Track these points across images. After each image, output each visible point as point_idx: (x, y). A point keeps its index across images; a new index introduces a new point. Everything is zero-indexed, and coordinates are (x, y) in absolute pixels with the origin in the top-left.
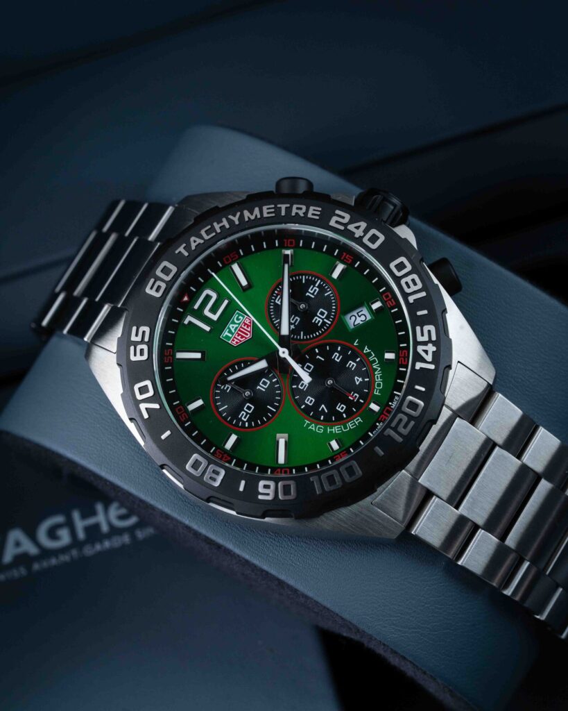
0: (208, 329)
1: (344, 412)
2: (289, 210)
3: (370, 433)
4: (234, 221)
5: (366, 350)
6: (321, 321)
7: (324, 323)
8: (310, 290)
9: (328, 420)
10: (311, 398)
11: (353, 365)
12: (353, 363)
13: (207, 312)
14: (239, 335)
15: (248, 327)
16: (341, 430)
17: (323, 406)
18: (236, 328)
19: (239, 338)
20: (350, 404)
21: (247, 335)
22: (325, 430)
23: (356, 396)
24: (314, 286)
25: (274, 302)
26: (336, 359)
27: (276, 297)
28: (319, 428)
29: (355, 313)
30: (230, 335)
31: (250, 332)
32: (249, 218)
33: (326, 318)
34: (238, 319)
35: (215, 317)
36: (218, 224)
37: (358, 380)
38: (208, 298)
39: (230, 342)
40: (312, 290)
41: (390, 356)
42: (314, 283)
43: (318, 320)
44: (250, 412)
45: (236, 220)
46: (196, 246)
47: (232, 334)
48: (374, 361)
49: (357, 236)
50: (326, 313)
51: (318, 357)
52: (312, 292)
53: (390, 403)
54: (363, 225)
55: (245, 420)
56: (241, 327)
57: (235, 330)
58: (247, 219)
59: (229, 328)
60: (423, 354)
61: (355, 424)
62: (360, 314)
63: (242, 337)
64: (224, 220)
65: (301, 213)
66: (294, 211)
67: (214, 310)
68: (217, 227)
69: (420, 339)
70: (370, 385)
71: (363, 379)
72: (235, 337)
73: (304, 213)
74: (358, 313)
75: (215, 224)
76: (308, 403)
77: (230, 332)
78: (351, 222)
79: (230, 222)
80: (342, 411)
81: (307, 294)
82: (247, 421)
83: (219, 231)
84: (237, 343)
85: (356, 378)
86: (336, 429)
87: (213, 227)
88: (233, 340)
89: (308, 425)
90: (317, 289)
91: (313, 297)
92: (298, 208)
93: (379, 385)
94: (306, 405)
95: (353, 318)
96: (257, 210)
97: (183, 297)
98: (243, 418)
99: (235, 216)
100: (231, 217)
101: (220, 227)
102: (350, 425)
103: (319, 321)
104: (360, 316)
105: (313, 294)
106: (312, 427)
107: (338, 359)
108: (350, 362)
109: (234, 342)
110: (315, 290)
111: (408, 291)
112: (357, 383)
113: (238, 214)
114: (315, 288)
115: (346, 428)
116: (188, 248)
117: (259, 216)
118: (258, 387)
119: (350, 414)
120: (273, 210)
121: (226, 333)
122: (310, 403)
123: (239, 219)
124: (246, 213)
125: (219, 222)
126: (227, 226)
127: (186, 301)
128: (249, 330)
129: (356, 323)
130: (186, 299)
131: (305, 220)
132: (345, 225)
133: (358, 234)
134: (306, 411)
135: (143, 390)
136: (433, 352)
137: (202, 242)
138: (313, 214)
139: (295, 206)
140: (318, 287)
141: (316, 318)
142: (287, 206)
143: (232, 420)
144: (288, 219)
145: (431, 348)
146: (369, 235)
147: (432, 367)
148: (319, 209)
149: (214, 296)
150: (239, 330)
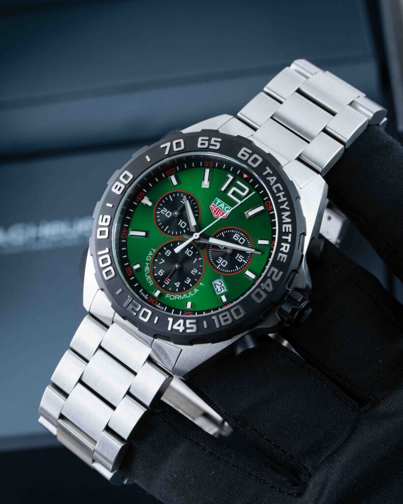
0: (223, 189)
2: (286, 241)
3: (142, 290)
5: (196, 290)
6: (219, 263)
7: (217, 264)
9: (153, 263)
10: (169, 254)
11: (187, 282)
12: (189, 281)
13: (234, 189)
14: (217, 209)
15: (221, 215)
16: (146, 272)
17: (164, 261)
18: (221, 208)
19: (215, 209)
20: (163, 278)
21: (216, 214)
22: (148, 262)
23: (167, 282)
24: (243, 259)
25: (236, 233)
27: (239, 234)
28: (149, 258)
29: (223, 285)
30: (217, 204)
31: (218, 216)
32: (284, 215)
33: (221, 266)
34: (227, 209)
35: (230, 194)
36: (283, 195)
37: (177, 284)
38: (243, 190)
39: (213, 203)
40: (241, 257)
41: (189, 305)
42: (245, 259)
43: (221, 261)
44: (166, 215)
45: (284, 206)
46: (269, 180)
47: (218, 205)
48: (188, 295)
50: (224, 266)
51: (196, 259)
52: (239, 257)
53: (159, 304)
54: (270, 289)
55: (161, 212)
56: (222, 211)
57: (220, 207)
58: (283, 214)
59: (222, 203)
60: (178, 323)
61: (149, 281)
62: (222, 288)
63: (215, 211)
64: (285, 199)
65: (283, 249)
66: (284, 244)
67: (234, 193)
68: (281, 194)
69: (188, 321)
70: (173, 291)
71: (178, 288)
72: (215, 206)
73: (282, 251)
74: (223, 287)
75: (283, 193)
76: (167, 252)
77: (219, 204)
78: (272, 281)
79: (283, 203)
80: (159, 273)
81: (238, 255)
82: (161, 213)
83: (277, 195)
84: (212, 208)
85: (179, 283)
86: (147, 268)
87: (281, 191)
88: (213, 205)
89: (152, 251)
91: (236, 258)
92: (286, 247)
93: (172, 297)
94: (166, 251)
95: (220, 284)
96: (289, 220)
97: (246, 174)
98: (163, 210)
99: (287, 206)
100: (287, 203)
101: (280, 196)
102: (149, 277)
103: (219, 261)
105: (238, 258)
106: (151, 254)
107: (193, 272)
108: (190, 280)
110: (240, 260)
111: (220, 316)
112: (175, 284)
113: (288, 208)
114: (242, 260)
115: (147, 275)
116: (269, 175)
117: (284, 221)
118: (181, 221)
119: (155, 279)
120: (287, 231)
121: (219, 201)
122: (167, 253)
123: (284, 209)
124: (288, 213)
126: (279, 201)
127: (243, 176)
129: (216, 285)
130: (245, 176)
131: (278, 251)
132: (271, 277)
133: (263, 286)
134: (162, 250)
135: (178, 145)
136: (179, 330)
137: (271, 184)
138: (281, 257)
139: (288, 246)
140: (242, 261)
141: (222, 259)
142: (290, 241)
143: (162, 203)
144: (281, 240)
145: (181, 329)
146: (262, 293)
147: (169, 329)
148: (284, 261)
149: (244, 194)
150: (220, 210)
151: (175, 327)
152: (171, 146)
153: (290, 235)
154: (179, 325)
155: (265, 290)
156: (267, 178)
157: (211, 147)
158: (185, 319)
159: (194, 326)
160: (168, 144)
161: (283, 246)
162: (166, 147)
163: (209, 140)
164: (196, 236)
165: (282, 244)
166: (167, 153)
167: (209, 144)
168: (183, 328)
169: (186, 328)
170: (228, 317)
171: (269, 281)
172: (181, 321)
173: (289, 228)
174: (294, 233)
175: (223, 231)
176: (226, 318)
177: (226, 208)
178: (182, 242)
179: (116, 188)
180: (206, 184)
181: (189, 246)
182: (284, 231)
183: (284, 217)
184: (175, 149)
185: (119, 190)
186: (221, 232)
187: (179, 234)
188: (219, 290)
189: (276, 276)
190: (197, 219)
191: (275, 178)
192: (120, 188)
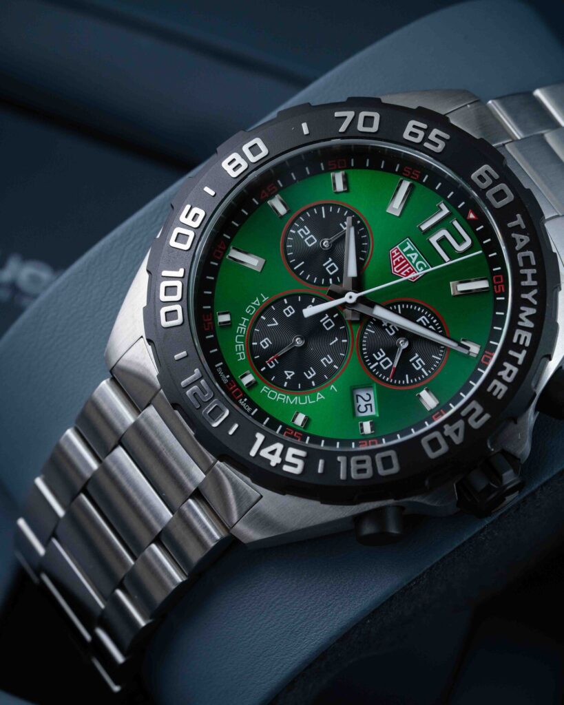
0: (424, 227)
1: (259, 345)
2: (514, 361)
3: (221, 363)
4: (527, 292)
5: (320, 396)
6: (378, 359)
7: (374, 361)
8: (420, 359)
9: (256, 321)
10: (291, 313)
11: (309, 375)
12: (312, 376)
13: (443, 233)
14: (401, 260)
15: (406, 273)
16: (239, 333)
17: (277, 324)
18: (411, 260)
20: (267, 354)
21: (397, 269)
22: (247, 316)
23: (271, 365)
24: (423, 366)
25: (423, 314)
26: (325, 358)
27: (429, 319)
28: (252, 310)
29: (372, 402)
30: (405, 250)
31: (399, 273)
32: (524, 312)
33: (379, 365)
34: (420, 265)
35: (434, 240)
36: (533, 275)
37: (289, 374)
38: (460, 240)
39: (397, 247)
40: (420, 362)
41: (300, 420)
42: (427, 368)
43: (381, 357)
44: (306, 240)
45: (529, 296)
46: (514, 239)
47: (406, 253)
48: (303, 400)
49: (446, 427)
50: (385, 368)
51: (337, 339)
52: (417, 361)
53: (246, 400)
54: (457, 440)
55: (299, 232)
56: (409, 265)
57: (409, 258)
58: (522, 308)
59: (415, 251)
60: (272, 448)
61: (239, 351)
62: (369, 407)
63: (397, 263)
64: (535, 283)
65: (503, 374)
66: (508, 366)
67: (442, 241)
68: (529, 272)
69: (291, 451)
70: (278, 384)
71: (288, 380)
72: (401, 254)
73: (501, 376)
74: (371, 405)
75: (535, 271)
76: (288, 309)
77: (410, 251)
78: (467, 426)
79: (528, 289)
80: (261, 343)
81: (417, 355)
82: (297, 233)
83: (522, 271)
84: (393, 254)
85: (293, 373)
86: (242, 328)
87: (531, 267)
88: (398, 251)
89: (261, 299)
90: (417, 369)
91: (411, 360)
92: (511, 372)
93: (273, 395)
94: (286, 306)
95: (367, 398)
96: (530, 324)
97: (475, 214)
98: (302, 230)
99: (534, 297)
100: (535, 292)
101: (526, 275)
102: (240, 345)
103: (378, 356)
104: (366, 406)
105: (414, 361)
106: (257, 302)
107: (325, 361)
108: (315, 373)
109: (395, 251)
110: (418, 366)
111: (353, 459)
112: (286, 372)
113: (535, 302)
114: (420, 366)
115: (239, 339)
116: (517, 229)
117: (520, 323)
118: (330, 260)
119: (251, 351)
120: (521, 343)
121: (410, 246)
122: (287, 311)
123: (526, 300)
124: (532, 311)
125: (534, 277)
126: (523, 283)
127: (467, 214)
128: (402, 273)
129: (359, 398)
130: (472, 216)
131: (493, 375)
132: (466, 418)
133: (448, 430)
134: (278, 302)
135: (368, 121)
136: (269, 461)
137: (517, 248)
138: (495, 387)
139: (515, 370)
140: (420, 370)
141: (384, 354)
142: (520, 362)
143: (306, 217)
144: (504, 356)
145: (275, 460)
146: (442, 442)
147: (253, 453)
148: (500, 397)
149: (460, 248)
150: (407, 262)
151: (265, 453)
152: (355, 119)
153: (524, 352)
154: (273, 453)
155: (448, 439)
156: (513, 235)
157: (426, 145)
158: (287, 446)
159: (300, 463)
160: (350, 115)
161: (504, 368)
162: (345, 117)
163: (427, 132)
164: (351, 297)
165: (506, 364)
166: (342, 129)
167: (425, 139)
168: (279, 460)
169: (284, 462)
170: (368, 465)
171: (460, 424)
172: (279, 447)
173: (526, 338)
174: (532, 350)
175: (401, 303)
176: (362, 466)
177: (420, 262)
178: (320, 301)
179: (229, 164)
180: (396, 206)
181: (330, 312)
182: (515, 340)
183: (522, 316)
184: (360, 127)
185: (235, 169)
186: (397, 304)
187: (319, 283)
188: (362, 409)
189: (477, 420)
190: (360, 265)
191: (526, 239)
192: (239, 165)
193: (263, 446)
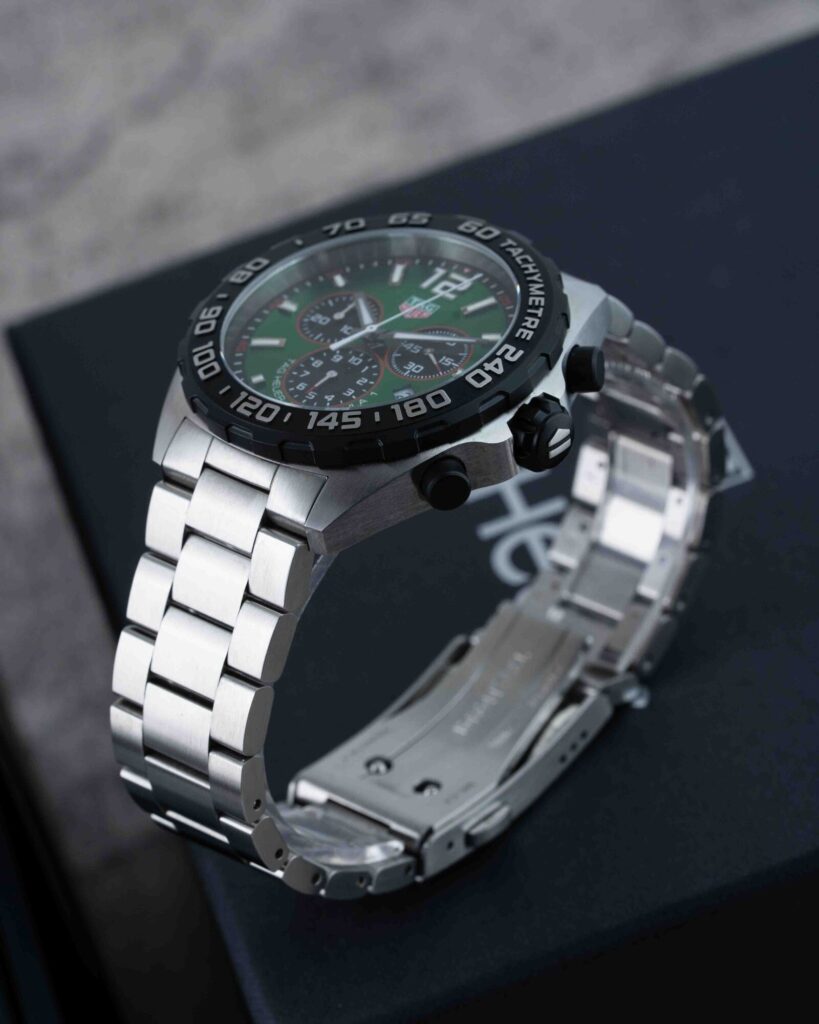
0: (425, 286)
1: (295, 389)
2: (533, 315)
4: (531, 276)
5: (362, 401)
6: (409, 368)
7: (405, 371)
9: (289, 376)
10: (319, 364)
11: (348, 394)
12: (351, 393)
13: (444, 283)
16: (274, 386)
17: (309, 373)
22: (279, 375)
23: (311, 397)
24: (452, 362)
26: (360, 380)
28: (283, 370)
30: (412, 303)
32: (532, 287)
33: (411, 372)
34: (429, 308)
35: (436, 290)
36: (533, 267)
37: (330, 398)
39: (405, 303)
40: (449, 360)
43: (411, 365)
44: (319, 322)
45: (534, 278)
49: (486, 365)
50: (417, 372)
51: (367, 367)
54: (499, 371)
56: (419, 310)
57: (417, 306)
58: (530, 286)
59: (422, 301)
60: (327, 417)
65: (527, 324)
66: (530, 319)
68: (530, 266)
73: (525, 326)
75: (533, 265)
76: (316, 362)
77: (417, 303)
78: (505, 361)
79: (532, 274)
80: (297, 387)
81: (445, 357)
83: (523, 266)
84: (403, 308)
86: (277, 382)
87: (530, 263)
88: (406, 305)
89: (289, 362)
91: (440, 361)
92: (533, 322)
94: (313, 362)
96: (541, 294)
97: (469, 268)
98: (314, 317)
99: (539, 278)
100: (539, 275)
101: (527, 267)
102: (278, 393)
105: (443, 361)
106: (286, 365)
107: (360, 382)
108: (353, 391)
109: (403, 306)
110: (447, 363)
111: (406, 404)
112: (326, 397)
113: (540, 280)
114: (450, 363)
116: (510, 247)
117: (531, 294)
118: (346, 326)
119: (291, 394)
120: (537, 304)
121: (416, 300)
122: (315, 365)
123: (532, 281)
124: (540, 286)
125: (536, 268)
126: (525, 273)
127: (463, 270)
129: (400, 397)
130: (467, 270)
131: (518, 325)
132: (502, 356)
133: (489, 367)
134: (305, 362)
136: (327, 427)
138: (522, 333)
139: (537, 321)
140: (450, 365)
141: (414, 364)
142: (540, 315)
143: (316, 309)
144: (523, 315)
145: (333, 425)
146: (485, 375)
147: (310, 426)
148: (528, 338)
151: (321, 423)
152: (342, 228)
153: (541, 309)
154: (329, 421)
155: (490, 372)
156: (507, 250)
158: (341, 412)
159: (357, 420)
160: (336, 226)
161: (527, 321)
162: (332, 229)
164: (372, 328)
165: (527, 318)
166: (334, 232)
167: (410, 218)
168: (336, 424)
169: (341, 424)
170: (421, 405)
171: (498, 361)
172: (334, 415)
173: (540, 301)
174: (549, 309)
176: (416, 407)
177: (428, 306)
182: (530, 303)
183: (531, 289)
189: (512, 355)
193: (318, 419)
